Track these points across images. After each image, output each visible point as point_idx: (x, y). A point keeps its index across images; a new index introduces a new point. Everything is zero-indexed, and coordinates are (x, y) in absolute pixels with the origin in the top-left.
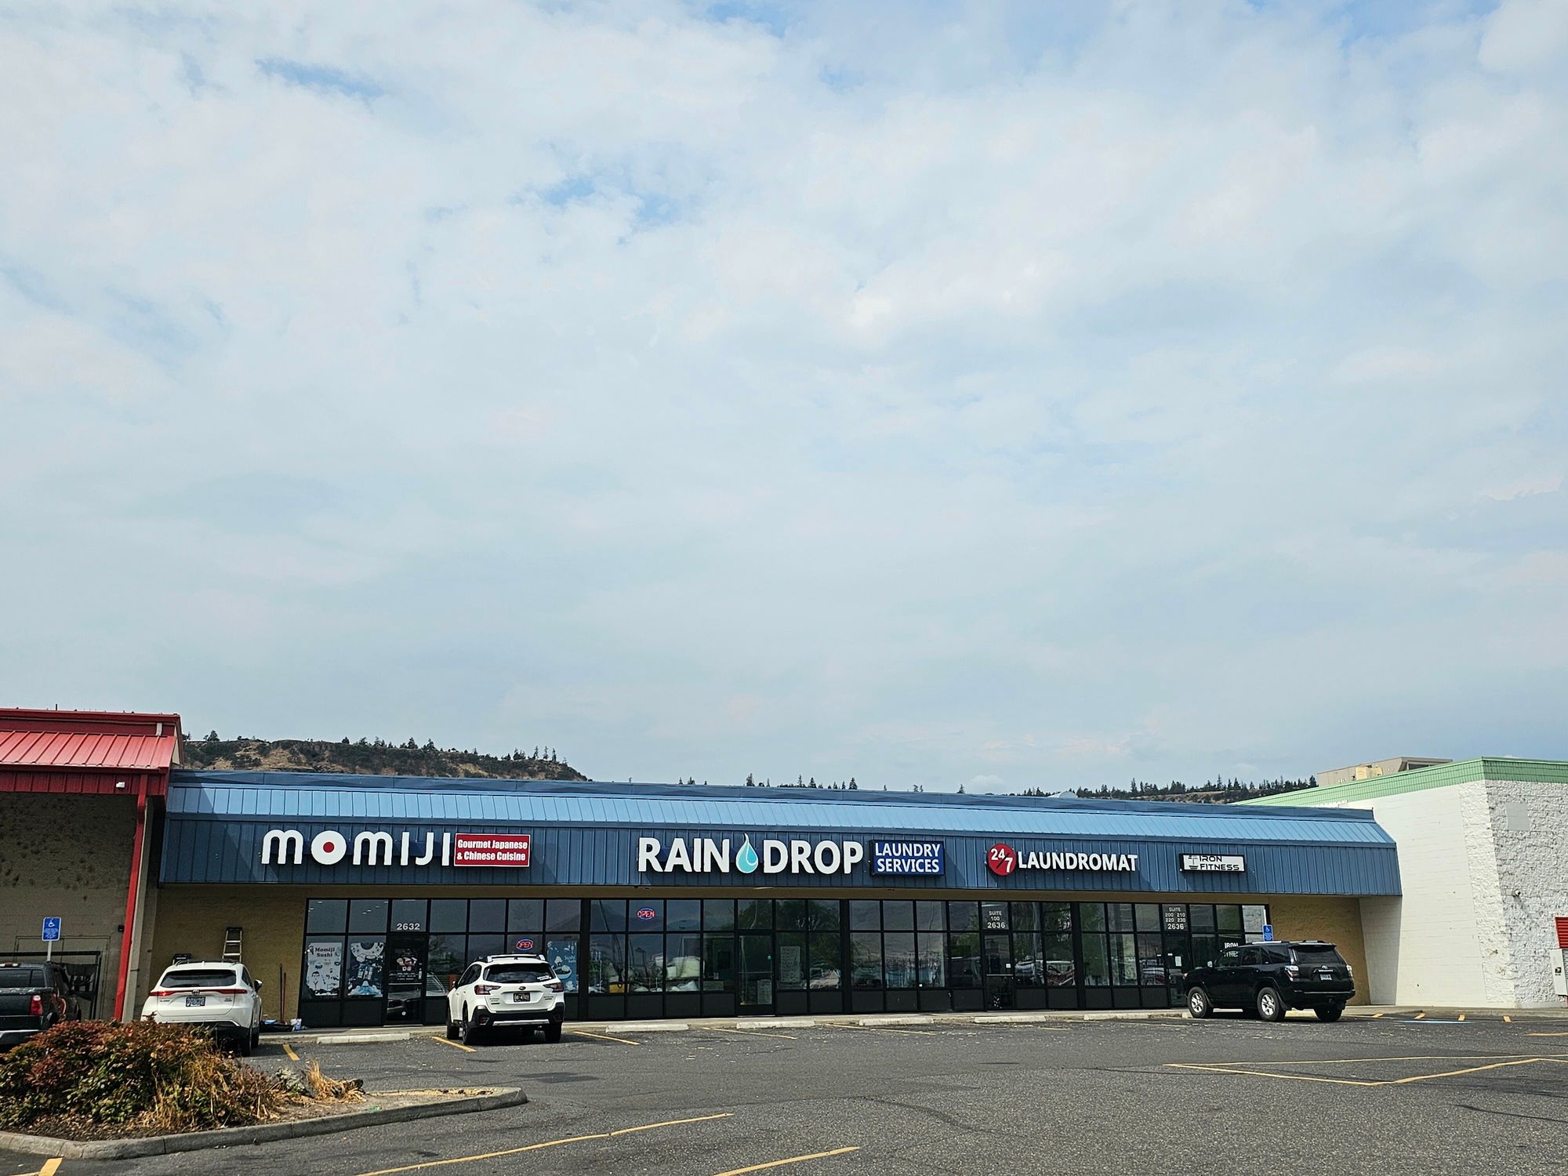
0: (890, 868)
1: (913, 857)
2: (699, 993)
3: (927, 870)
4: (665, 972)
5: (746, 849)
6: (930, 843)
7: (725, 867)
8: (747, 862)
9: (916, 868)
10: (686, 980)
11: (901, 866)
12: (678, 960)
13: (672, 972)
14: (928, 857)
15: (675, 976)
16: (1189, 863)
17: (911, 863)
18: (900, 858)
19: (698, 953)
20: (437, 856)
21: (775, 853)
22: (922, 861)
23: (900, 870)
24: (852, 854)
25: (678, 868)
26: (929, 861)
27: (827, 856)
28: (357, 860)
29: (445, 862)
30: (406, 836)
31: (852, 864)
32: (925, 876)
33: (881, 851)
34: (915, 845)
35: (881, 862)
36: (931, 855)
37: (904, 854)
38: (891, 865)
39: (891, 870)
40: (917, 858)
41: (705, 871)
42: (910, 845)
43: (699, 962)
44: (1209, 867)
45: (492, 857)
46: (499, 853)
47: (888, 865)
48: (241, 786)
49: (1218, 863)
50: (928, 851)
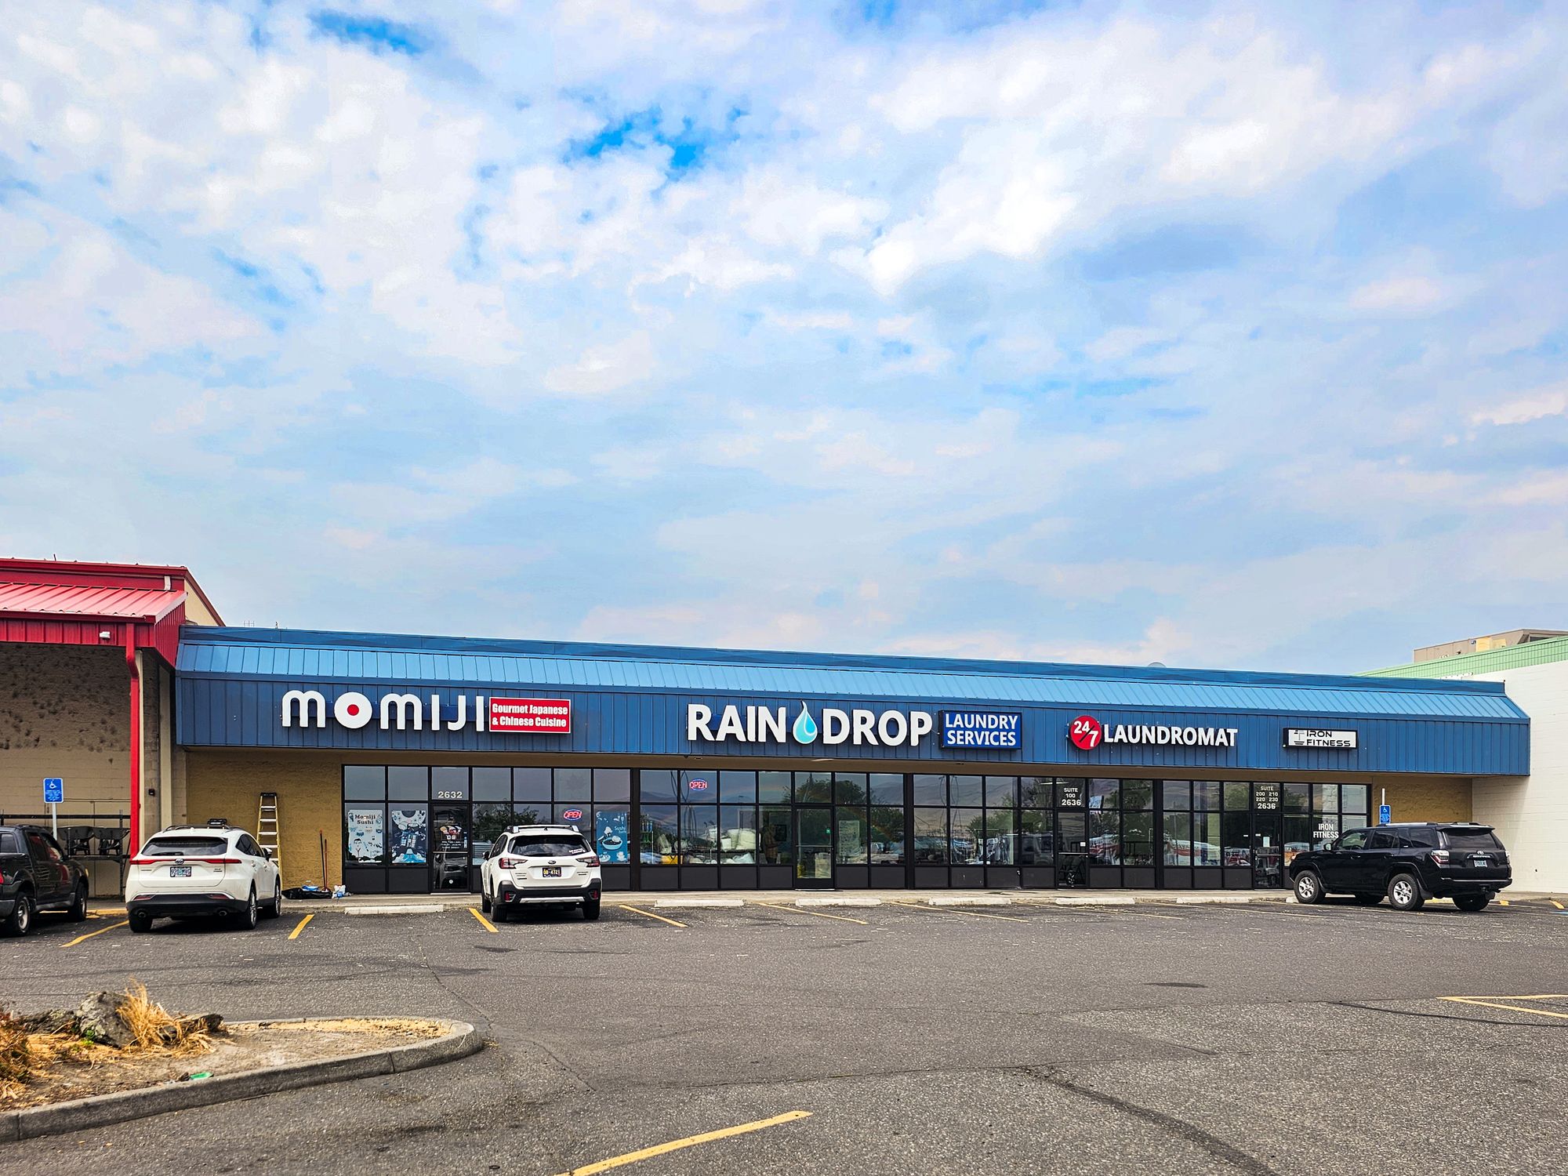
0: (961, 740)
1: (987, 729)
2: (756, 866)
3: (1002, 744)
4: (719, 844)
5: (804, 718)
6: (1007, 714)
7: (781, 737)
8: (805, 732)
9: (989, 741)
10: (742, 853)
11: (974, 739)
12: (733, 832)
13: (726, 845)
14: (1004, 729)
15: (730, 848)
16: (1294, 738)
17: (985, 735)
18: (973, 729)
19: (755, 826)
20: (471, 722)
21: (836, 723)
22: (997, 733)
23: (972, 743)
24: (921, 724)
25: (731, 737)
26: (1005, 733)
27: (893, 726)
28: (384, 724)
29: (480, 727)
30: (435, 700)
31: (919, 735)
32: (1000, 750)
33: (952, 722)
34: (990, 717)
35: (952, 734)
36: (1007, 727)
37: (977, 726)
38: (962, 737)
39: (963, 743)
40: (991, 731)
41: (760, 740)
42: (985, 716)
43: (754, 835)
44: (1316, 742)
45: (530, 722)
46: (538, 719)
47: (959, 737)
48: (256, 644)
49: (1327, 739)
50: (1004, 723)
